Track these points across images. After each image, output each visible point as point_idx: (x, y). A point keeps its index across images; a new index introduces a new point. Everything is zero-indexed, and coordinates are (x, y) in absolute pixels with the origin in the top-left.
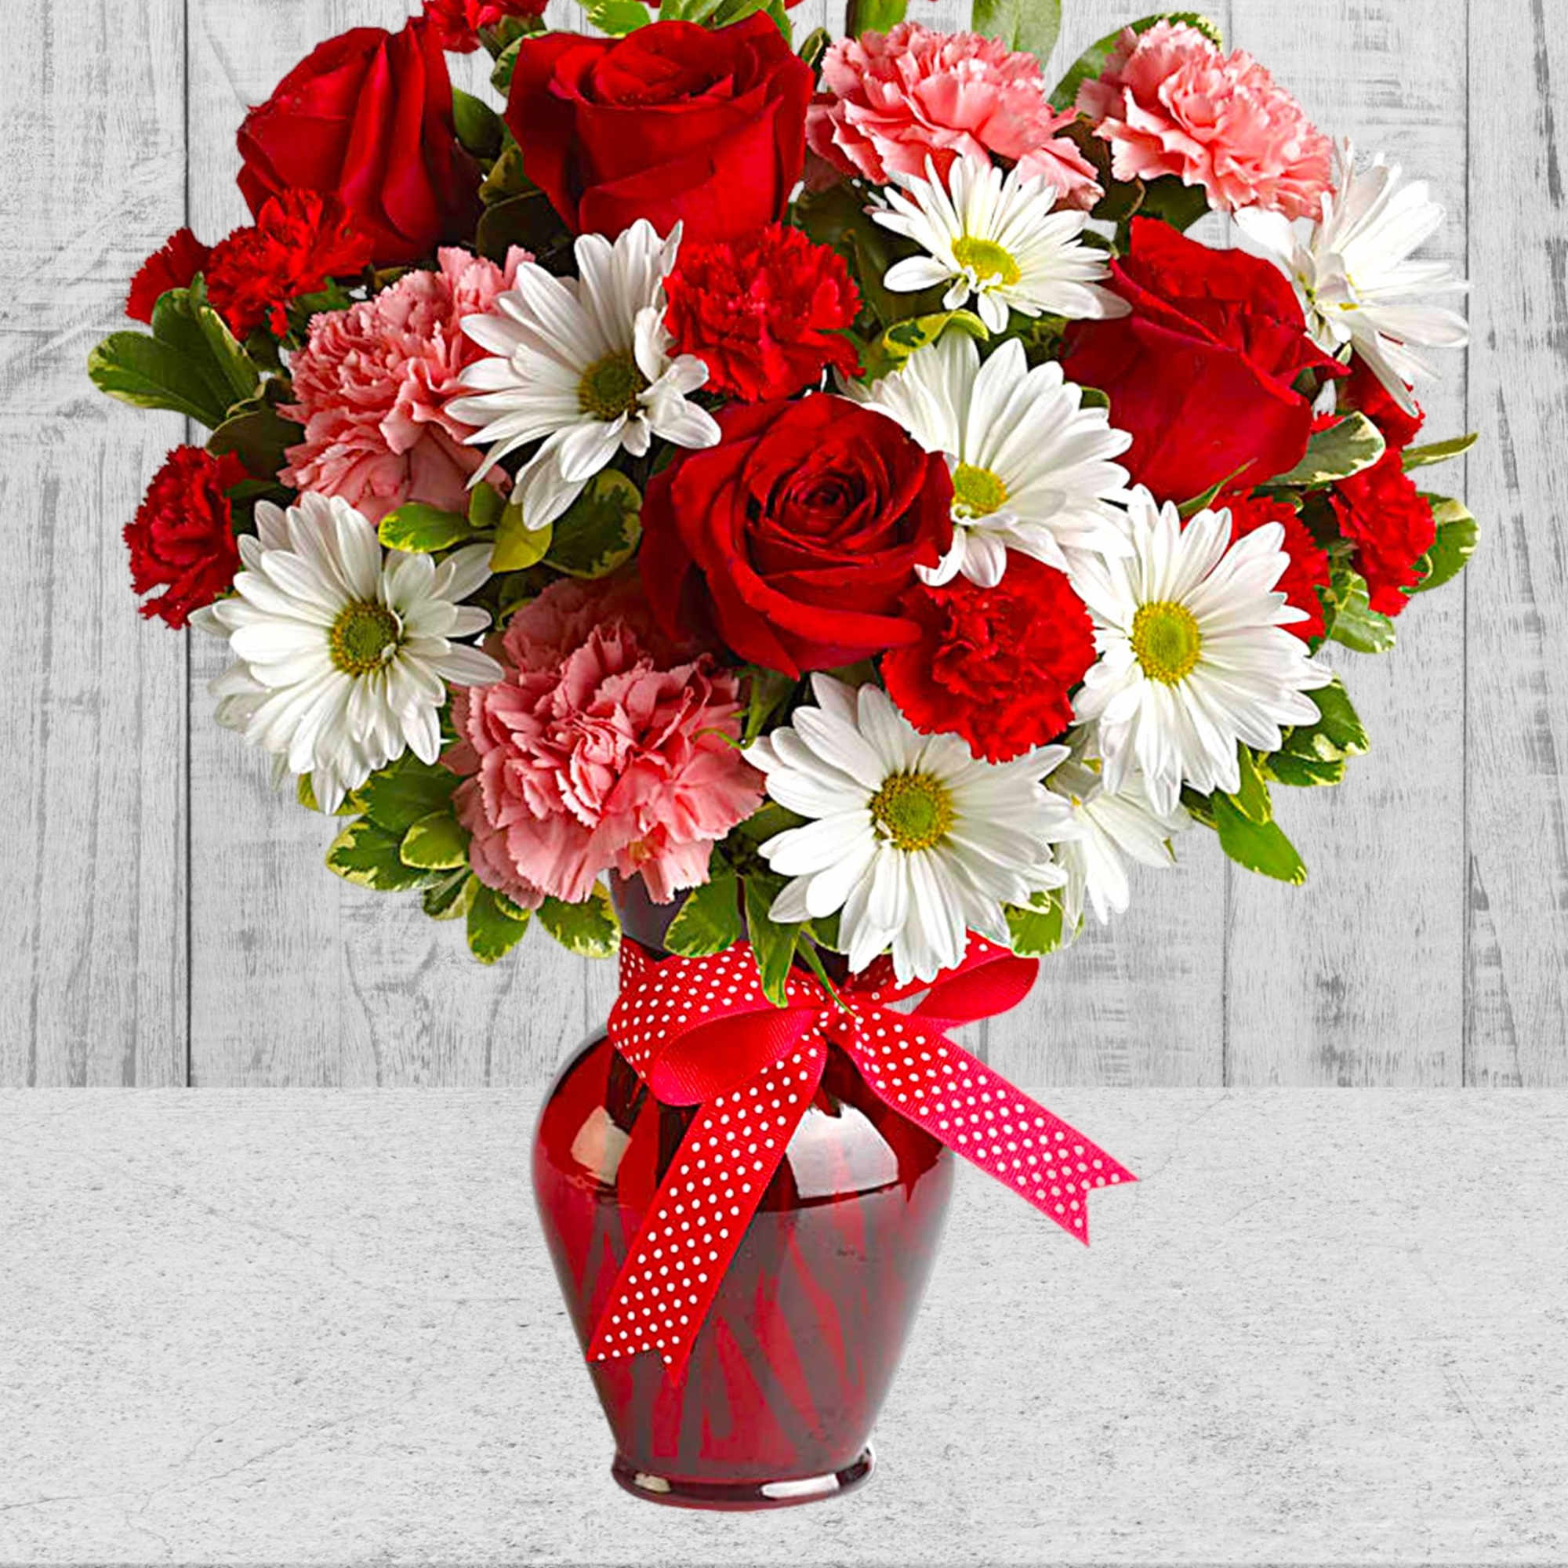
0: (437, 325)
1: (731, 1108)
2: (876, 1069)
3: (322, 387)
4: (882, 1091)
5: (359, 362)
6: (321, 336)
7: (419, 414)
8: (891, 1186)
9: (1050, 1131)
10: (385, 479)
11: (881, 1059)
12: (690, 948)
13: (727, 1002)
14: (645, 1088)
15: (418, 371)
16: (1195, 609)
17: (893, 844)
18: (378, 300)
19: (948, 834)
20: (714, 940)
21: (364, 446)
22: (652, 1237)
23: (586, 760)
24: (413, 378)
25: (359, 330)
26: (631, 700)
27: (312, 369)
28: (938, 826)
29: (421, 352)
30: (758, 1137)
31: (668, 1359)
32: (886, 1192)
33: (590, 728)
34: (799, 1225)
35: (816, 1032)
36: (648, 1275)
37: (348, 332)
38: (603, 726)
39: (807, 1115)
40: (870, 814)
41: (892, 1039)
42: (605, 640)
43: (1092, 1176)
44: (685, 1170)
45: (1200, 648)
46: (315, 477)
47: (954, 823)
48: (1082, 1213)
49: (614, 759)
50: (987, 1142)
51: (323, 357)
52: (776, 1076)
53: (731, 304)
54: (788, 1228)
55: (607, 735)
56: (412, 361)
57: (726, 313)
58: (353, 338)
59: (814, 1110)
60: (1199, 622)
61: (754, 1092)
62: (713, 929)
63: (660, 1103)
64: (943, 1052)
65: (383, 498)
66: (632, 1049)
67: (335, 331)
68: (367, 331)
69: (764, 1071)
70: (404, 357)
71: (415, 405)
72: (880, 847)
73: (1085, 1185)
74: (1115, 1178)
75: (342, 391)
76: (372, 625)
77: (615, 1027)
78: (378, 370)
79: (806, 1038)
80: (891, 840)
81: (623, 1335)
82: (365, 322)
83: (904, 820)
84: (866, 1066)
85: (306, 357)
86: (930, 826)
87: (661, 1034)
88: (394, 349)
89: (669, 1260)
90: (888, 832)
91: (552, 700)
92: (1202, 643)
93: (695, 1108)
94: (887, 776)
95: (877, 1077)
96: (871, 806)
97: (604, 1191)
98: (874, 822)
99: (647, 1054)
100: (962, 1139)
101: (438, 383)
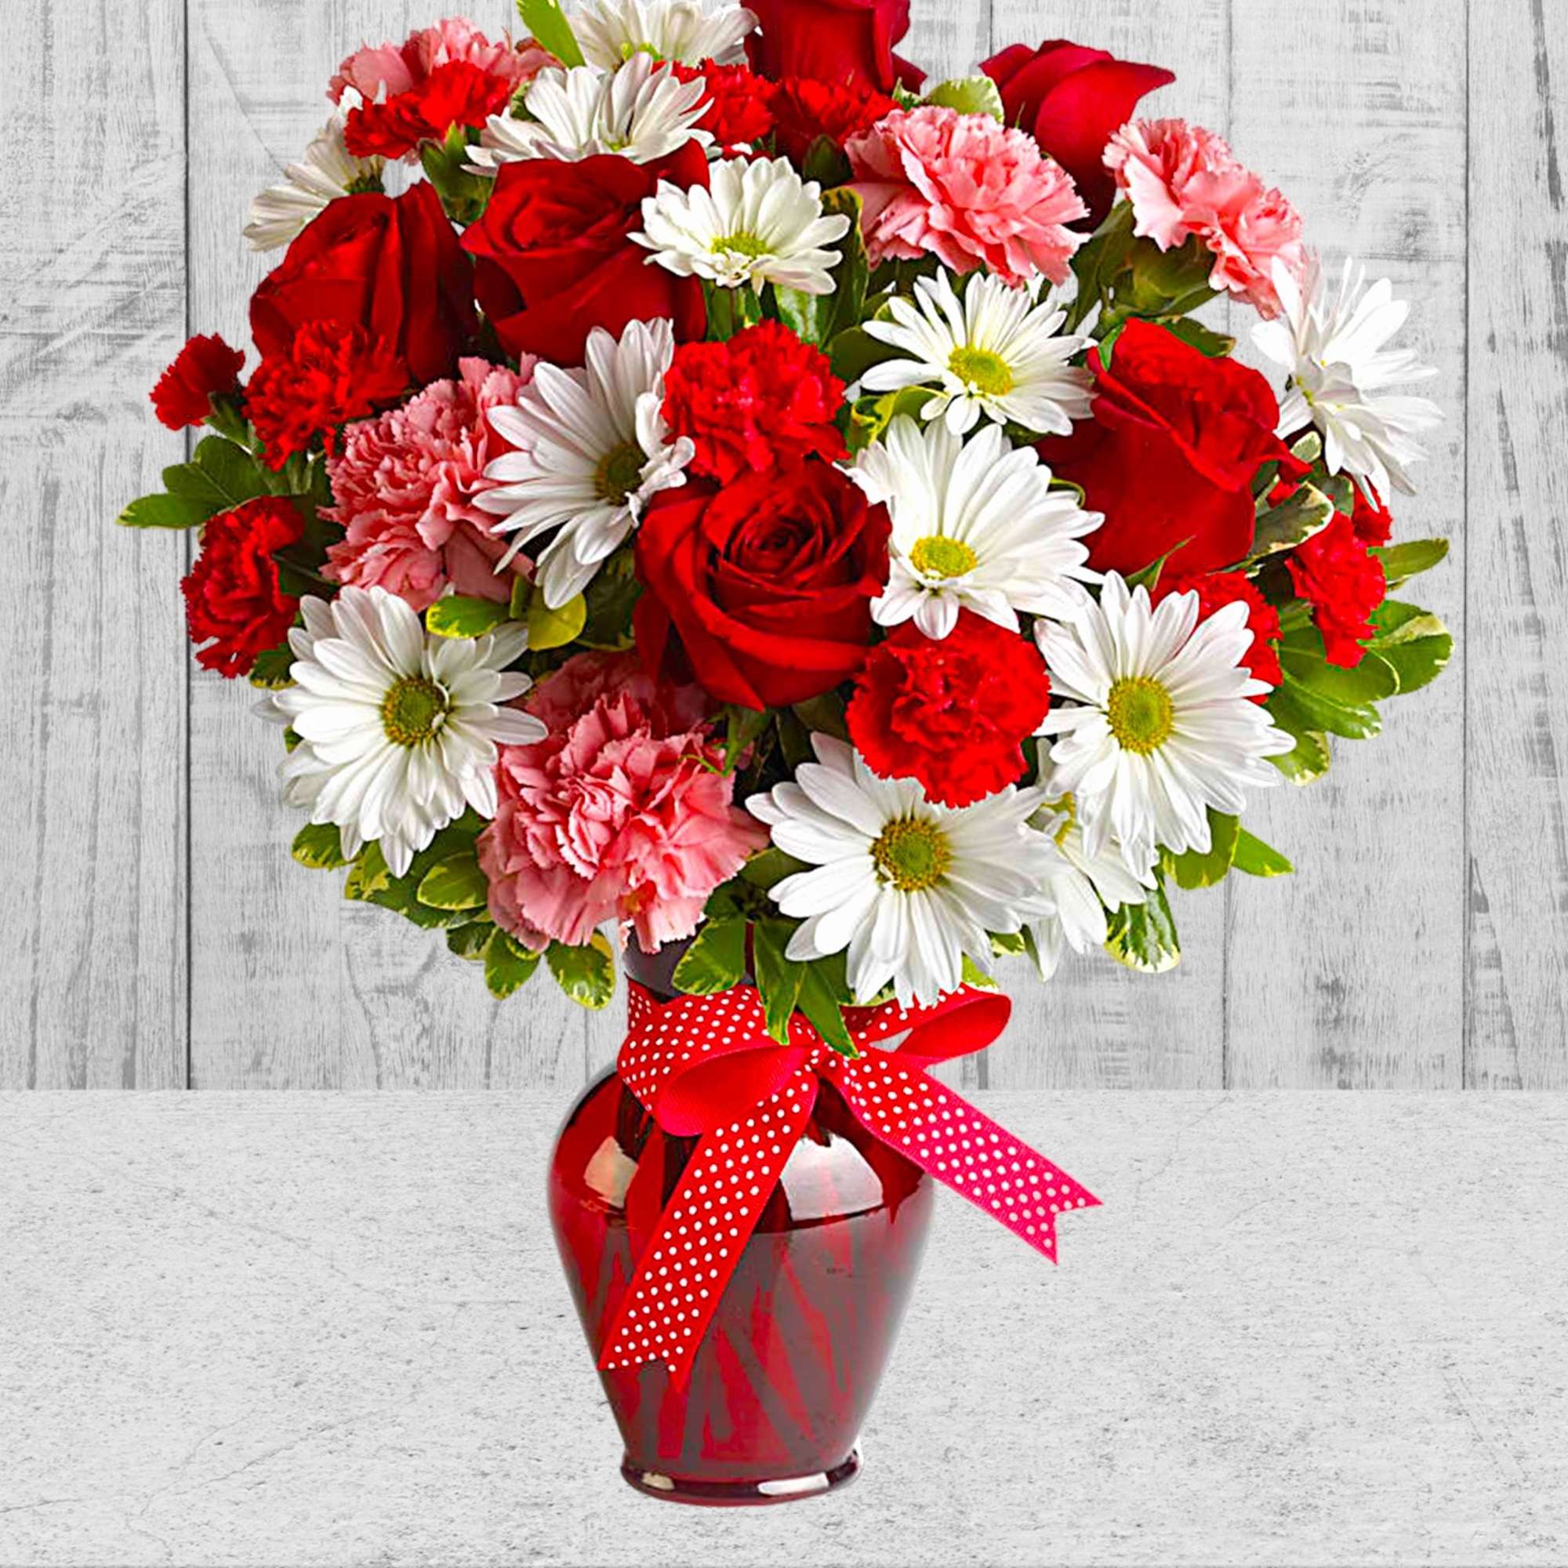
0: (464, 431)
1: (730, 1138)
2: (863, 1102)
3: (360, 491)
4: (868, 1122)
5: (393, 468)
6: (356, 443)
7: (452, 514)
8: (876, 1209)
9: (1021, 1159)
10: (422, 572)
11: (867, 1094)
12: (696, 986)
13: (726, 1041)
14: (651, 1120)
15: (449, 474)
16: (1167, 684)
17: (895, 886)
18: (407, 409)
19: (947, 875)
20: (719, 979)
21: (402, 545)
22: (658, 1256)
23: (585, 818)
24: (445, 480)
25: (389, 436)
26: (630, 763)
27: (350, 476)
28: (935, 868)
29: (451, 456)
30: (755, 1165)
31: (672, 1368)
32: (872, 1215)
33: (590, 788)
34: (792, 1245)
35: (808, 1068)
36: (654, 1291)
37: (380, 439)
38: (602, 787)
39: (799, 1144)
40: (872, 859)
41: (877, 1075)
42: (609, 707)
43: (1060, 1200)
44: (688, 1194)
45: (1172, 719)
46: (359, 572)
47: (951, 863)
48: (1051, 1234)
49: (612, 817)
50: (964, 1170)
51: (359, 463)
52: (771, 1108)
53: (720, 399)
54: (781, 1251)
55: (604, 795)
56: (443, 465)
57: (716, 406)
58: (386, 445)
59: (806, 1140)
60: (1171, 695)
61: (751, 1123)
62: (718, 970)
63: (665, 1133)
64: (924, 1087)
65: (422, 591)
66: (640, 1084)
67: (369, 439)
68: (398, 438)
69: (761, 1104)
70: (435, 461)
71: (449, 507)
72: (883, 889)
73: (1054, 1208)
74: (1081, 1202)
75: (379, 496)
76: (420, 698)
77: (624, 1064)
78: (412, 474)
79: (798, 1073)
80: (892, 882)
81: (632, 1346)
82: (396, 429)
83: (903, 863)
84: (854, 1100)
85: (343, 464)
86: (928, 867)
87: (666, 1070)
88: (425, 453)
89: (674, 1277)
90: (889, 874)
91: (559, 761)
92: (1176, 715)
93: (697, 1138)
94: (886, 823)
95: (863, 1110)
96: (872, 852)
97: (614, 1215)
98: (876, 866)
99: (653, 1088)
100: (942, 1166)
101: (467, 485)
